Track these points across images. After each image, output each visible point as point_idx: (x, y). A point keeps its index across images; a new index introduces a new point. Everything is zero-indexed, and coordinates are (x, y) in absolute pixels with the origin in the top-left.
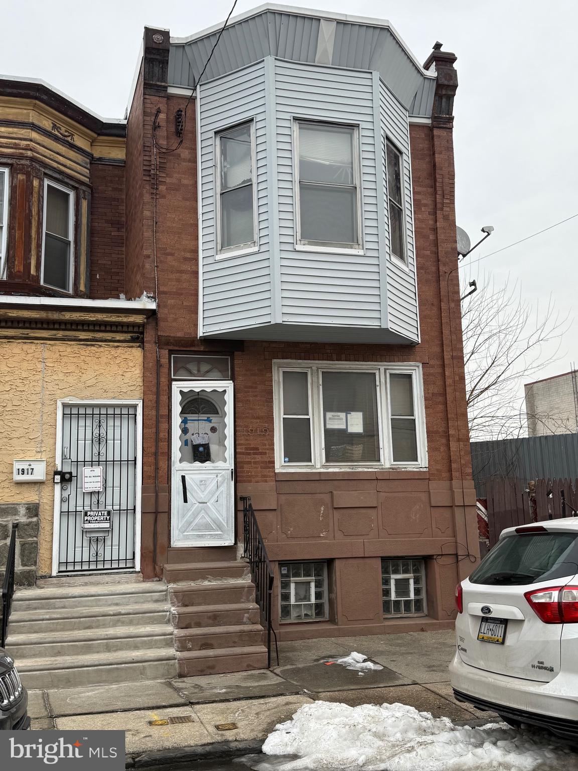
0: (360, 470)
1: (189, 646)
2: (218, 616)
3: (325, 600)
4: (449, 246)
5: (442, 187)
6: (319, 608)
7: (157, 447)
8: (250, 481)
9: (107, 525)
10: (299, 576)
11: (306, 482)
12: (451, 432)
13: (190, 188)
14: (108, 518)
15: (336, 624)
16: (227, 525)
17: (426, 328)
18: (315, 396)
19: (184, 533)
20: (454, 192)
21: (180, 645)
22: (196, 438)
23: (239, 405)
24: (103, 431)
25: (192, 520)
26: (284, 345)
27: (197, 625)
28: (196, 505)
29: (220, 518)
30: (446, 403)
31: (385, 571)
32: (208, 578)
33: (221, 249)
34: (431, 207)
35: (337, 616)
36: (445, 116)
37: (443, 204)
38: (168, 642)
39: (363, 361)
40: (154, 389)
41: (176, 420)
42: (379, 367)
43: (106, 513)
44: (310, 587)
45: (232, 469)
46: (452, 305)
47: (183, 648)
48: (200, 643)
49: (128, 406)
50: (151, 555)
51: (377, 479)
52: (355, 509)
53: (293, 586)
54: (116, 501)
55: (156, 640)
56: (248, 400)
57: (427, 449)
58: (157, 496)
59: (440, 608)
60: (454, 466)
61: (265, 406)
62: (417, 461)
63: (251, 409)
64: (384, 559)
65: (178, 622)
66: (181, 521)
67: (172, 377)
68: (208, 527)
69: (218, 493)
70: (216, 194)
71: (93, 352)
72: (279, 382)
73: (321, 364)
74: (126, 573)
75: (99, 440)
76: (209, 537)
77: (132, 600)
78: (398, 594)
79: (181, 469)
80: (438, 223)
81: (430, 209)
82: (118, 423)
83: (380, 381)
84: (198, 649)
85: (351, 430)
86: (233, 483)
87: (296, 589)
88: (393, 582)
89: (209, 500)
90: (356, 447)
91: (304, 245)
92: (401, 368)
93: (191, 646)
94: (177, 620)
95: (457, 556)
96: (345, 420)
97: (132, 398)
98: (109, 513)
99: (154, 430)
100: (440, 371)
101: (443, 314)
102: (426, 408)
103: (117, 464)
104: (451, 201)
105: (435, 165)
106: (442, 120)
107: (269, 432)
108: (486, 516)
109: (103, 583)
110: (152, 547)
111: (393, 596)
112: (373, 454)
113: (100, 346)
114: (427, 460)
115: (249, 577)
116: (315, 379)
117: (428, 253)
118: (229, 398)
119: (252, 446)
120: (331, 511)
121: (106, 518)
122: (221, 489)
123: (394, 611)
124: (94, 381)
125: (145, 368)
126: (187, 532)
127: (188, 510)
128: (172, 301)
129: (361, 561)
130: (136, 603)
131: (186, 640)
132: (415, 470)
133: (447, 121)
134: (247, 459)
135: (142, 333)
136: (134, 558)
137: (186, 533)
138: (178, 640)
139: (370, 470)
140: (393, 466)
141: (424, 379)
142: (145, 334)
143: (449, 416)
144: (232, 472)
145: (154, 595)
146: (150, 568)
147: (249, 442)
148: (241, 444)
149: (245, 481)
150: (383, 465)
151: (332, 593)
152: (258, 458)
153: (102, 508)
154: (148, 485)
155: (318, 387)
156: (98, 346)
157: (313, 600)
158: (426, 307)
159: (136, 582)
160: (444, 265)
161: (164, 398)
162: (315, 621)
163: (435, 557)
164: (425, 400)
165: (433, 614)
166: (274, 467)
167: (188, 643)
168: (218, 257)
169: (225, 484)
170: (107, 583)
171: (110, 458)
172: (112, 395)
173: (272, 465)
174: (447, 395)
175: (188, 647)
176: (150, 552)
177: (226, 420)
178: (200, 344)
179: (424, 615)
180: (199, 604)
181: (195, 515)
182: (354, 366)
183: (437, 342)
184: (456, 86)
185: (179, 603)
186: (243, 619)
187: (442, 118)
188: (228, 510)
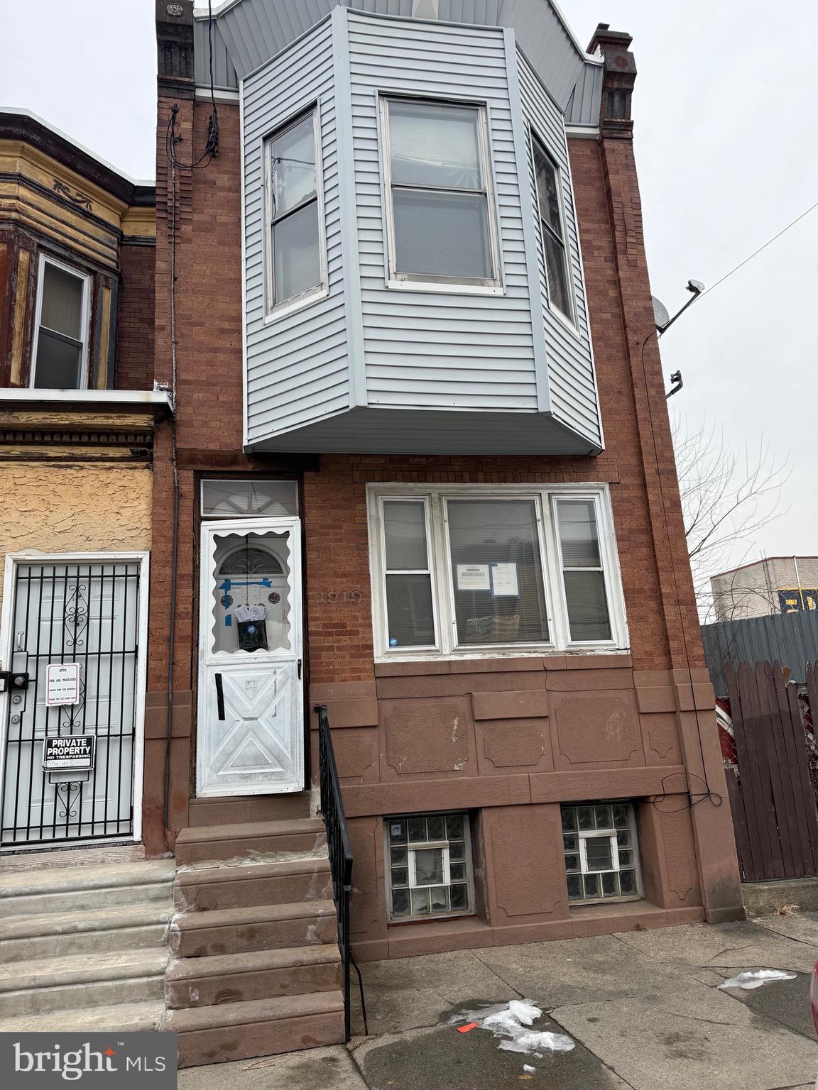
0: (517, 655)
1: (194, 997)
2: (258, 932)
3: (468, 879)
4: (640, 304)
5: (623, 220)
6: (458, 894)
7: (173, 627)
8: (332, 680)
9: (86, 762)
10: (422, 838)
11: (426, 678)
12: (665, 589)
13: (230, 227)
14: (88, 750)
15: (488, 923)
16: (292, 755)
17: (612, 429)
18: (438, 539)
19: (218, 772)
20: (642, 227)
21: (175, 996)
22: (243, 613)
23: (311, 555)
24: (83, 605)
25: (232, 749)
26: (384, 460)
27: (217, 951)
28: (239, 724)
29: (278, 743)
30: (653, 545)
31: (568, 824)
32: (250, 853)
33: (274, 306)
34: (609, 250)
35: (489, 910)
36: (619, 120)
37: (626, 243)
38: (155, 990)
39: (513, 482)
40: (170, 533)
41: (208, 583)
42: (539, 491)
43: (84, 742)
44: (441, 858)
45: (299, 660)
46: (652, 392)
47: (181, 1002)
48: (215, 992)
49: (126, 563)
50: (160, 811)
51: (546, 670)
52: (511, 722)
53: (411, 857)
54: (103, 721)
55: (131, 986)
56: (326, 547)
57: (626, 619)
58: (170, 710)
59: (665, 888)
60: (674, 645)
61: (354, 556)
62: (610, 638)
63: (333, 561)
64: (566, 807)
65: (180, 946)
66: (215, 752)
67: (202, 514)
68: (259, 761)
69: (276, 702)
70: (265, 226)
71: (71, 477)
72: (378, 519)
73: (446, 488)
74: (115, 844)
75: (77, 619)
76: (261, 778)
77: (110, 898)
78: (592, 863)
79: (215, 662)
80: (620, 272)
81: (606, 253)
82: (108, 590)
83: (542, 514)
84: (210, 1002)
85: (498, 592)
86: (301, 684)
87: (417, 861)
88: (582, 844)
89: (261, 714)
90: (509, 620)
91: (402, 280)
92: (573, 491)
93: (197, 998)
94: (179, 942)
95: (689, 796)
96: (487, 576)
97: (132, 548)
98: (89, 741)
99: (168, 600)
100: (639, 495)
101: (638, 406)
102: (620, 552)
103: (106, 658)
104: (639, 240)
105: (609, 192)
106: (616, 128)
107: (363, 597)
108: (730, 725)
109: (76, 864)
110: (161, 800)
111: (584, 869)
112: (539, 630)
113: (82, 468)
114: (628, 636)
115: (325, 849)
116: (437, 513)
117: (608, 316)
118: (294, 544)
119: (334, 622)
120: (470, 726)
121: (85, 750)
122: (282, 694)
123: (587, 893)
124: (69, 523)
125: (155, 502)
126: (224, 771)
127: (226, 733)
128: (201, 395)
129: (526, 811)
130: (118, 903)
131: (187, 986)
132: (609, 653)
133: (623, 128)
134: (328, 642)
135: (151, 446)
136: (131, 819)
137: (221, 773)
138: (173, 986)
139: (533, 655)
140: (572, 649)
141: (613, 507)
142: (155, 446)
143: (659, 564)
144: (299, 665)
145: (152, 889)
146: (158, 834)
147: (329, 614)
148: (317, 619)
149: (323, 680)
150: (553, 647)
151: (478, 868)
152: (346, 641)
153: (78, 732)
154: (156, 692)
155: (442, 525)
156: (78, 468)
157: (447, 880)
158: (611, 397)
159: (133, 861)
160: (635, 332)
161: (186, 548)
162: (451, 916)
163: (652, 799)
164: (618, 540)
165: (653, 896)
166: (372, 655)
167: (192, 991)
168: (268, 320)
169: (288, 686)
170: (82, 864)
171: (93, 648)
172: (99, 545)
173: (368, 651)
174: (654, 530)
175: (192, 1000)
176: (158, 807)
177: (290, 580)
178: (246, 460)
179: (639, 898)
180: (229, 906)
181: (237, 742)
182: (499, 491)
183: (632, 450)
184: (634, 75)
185: (191, 904)
186: (305, 936)
187: (615, 124)
188: (293, 730)
